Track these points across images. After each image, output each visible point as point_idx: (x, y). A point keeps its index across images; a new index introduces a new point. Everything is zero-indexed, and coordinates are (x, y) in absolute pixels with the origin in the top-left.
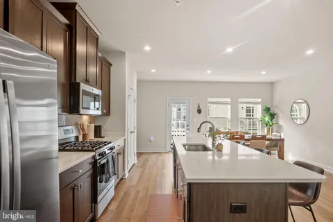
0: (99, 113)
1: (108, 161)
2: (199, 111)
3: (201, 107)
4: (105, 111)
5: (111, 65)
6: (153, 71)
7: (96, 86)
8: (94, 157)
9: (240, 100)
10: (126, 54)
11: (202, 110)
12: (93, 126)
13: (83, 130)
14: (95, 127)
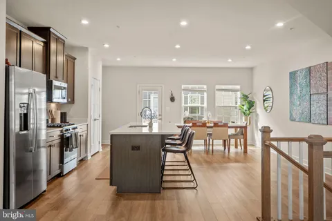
0: (65, 101)
1: (71, 136)
2: (172, 99)
3: (174, 95)
4: (69, 100)
5: (75, 59)
6: (119, 59)
7: (63, 80)
8: (62, 131)
9: (218, 87)
10: (89, 49)
11: (176, 98)
12: (59, 112)
13: (52, 114)
14: (61, 113)
